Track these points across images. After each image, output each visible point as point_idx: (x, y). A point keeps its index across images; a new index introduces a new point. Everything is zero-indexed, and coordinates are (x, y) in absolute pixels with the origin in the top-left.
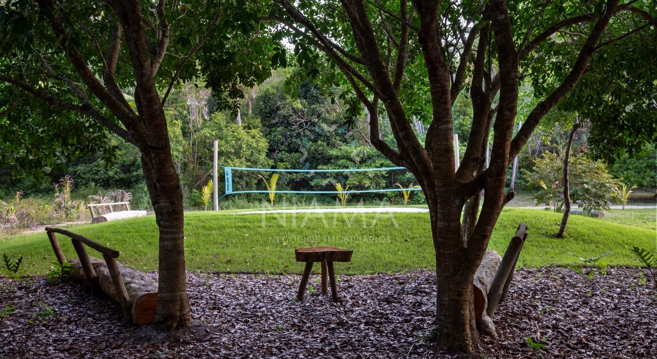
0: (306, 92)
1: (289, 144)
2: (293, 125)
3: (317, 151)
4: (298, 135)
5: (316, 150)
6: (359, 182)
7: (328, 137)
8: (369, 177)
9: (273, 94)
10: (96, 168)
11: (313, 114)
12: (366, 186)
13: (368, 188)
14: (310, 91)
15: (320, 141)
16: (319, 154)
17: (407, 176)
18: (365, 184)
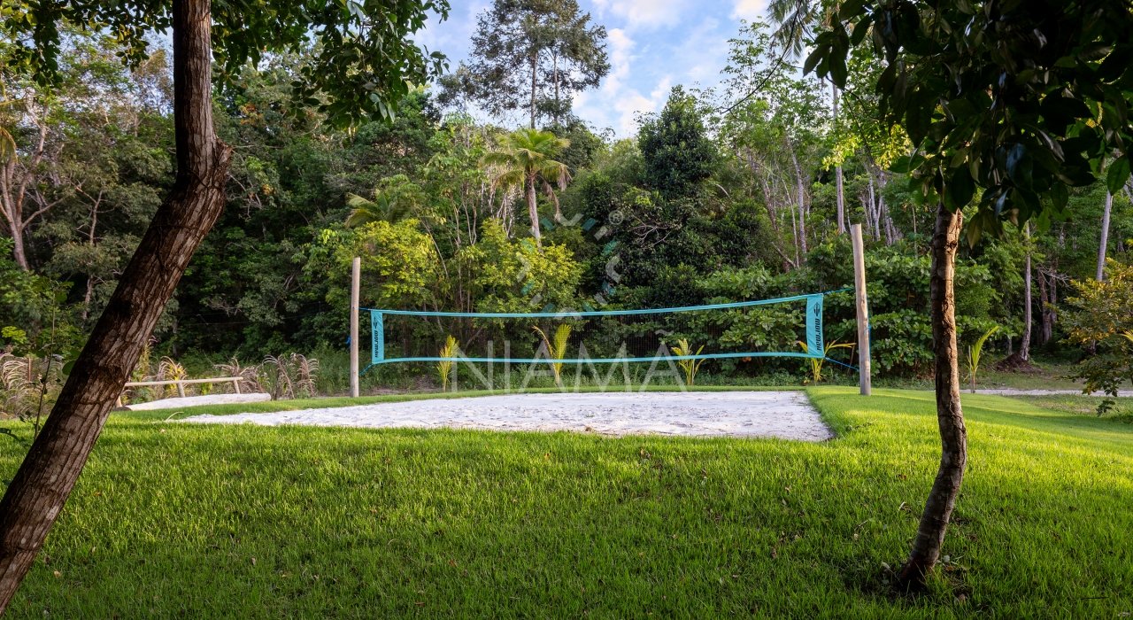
0: (663, 178)
1: (632, 271)
2: (637, 236)
3: (677, 283)
4: (648, 255)
5: (675, 280)
6: (743, 338)
7: (700, 256)
8: (763, 330)
9: (603, 183)
10: (336, 318)
11: (674, 215)
12: (759, 344)
13: (764, 348)
14: (669, 175)
15: (682, 264)
16: (681, 288)
17: (844, 327)
18: (755, 341)
